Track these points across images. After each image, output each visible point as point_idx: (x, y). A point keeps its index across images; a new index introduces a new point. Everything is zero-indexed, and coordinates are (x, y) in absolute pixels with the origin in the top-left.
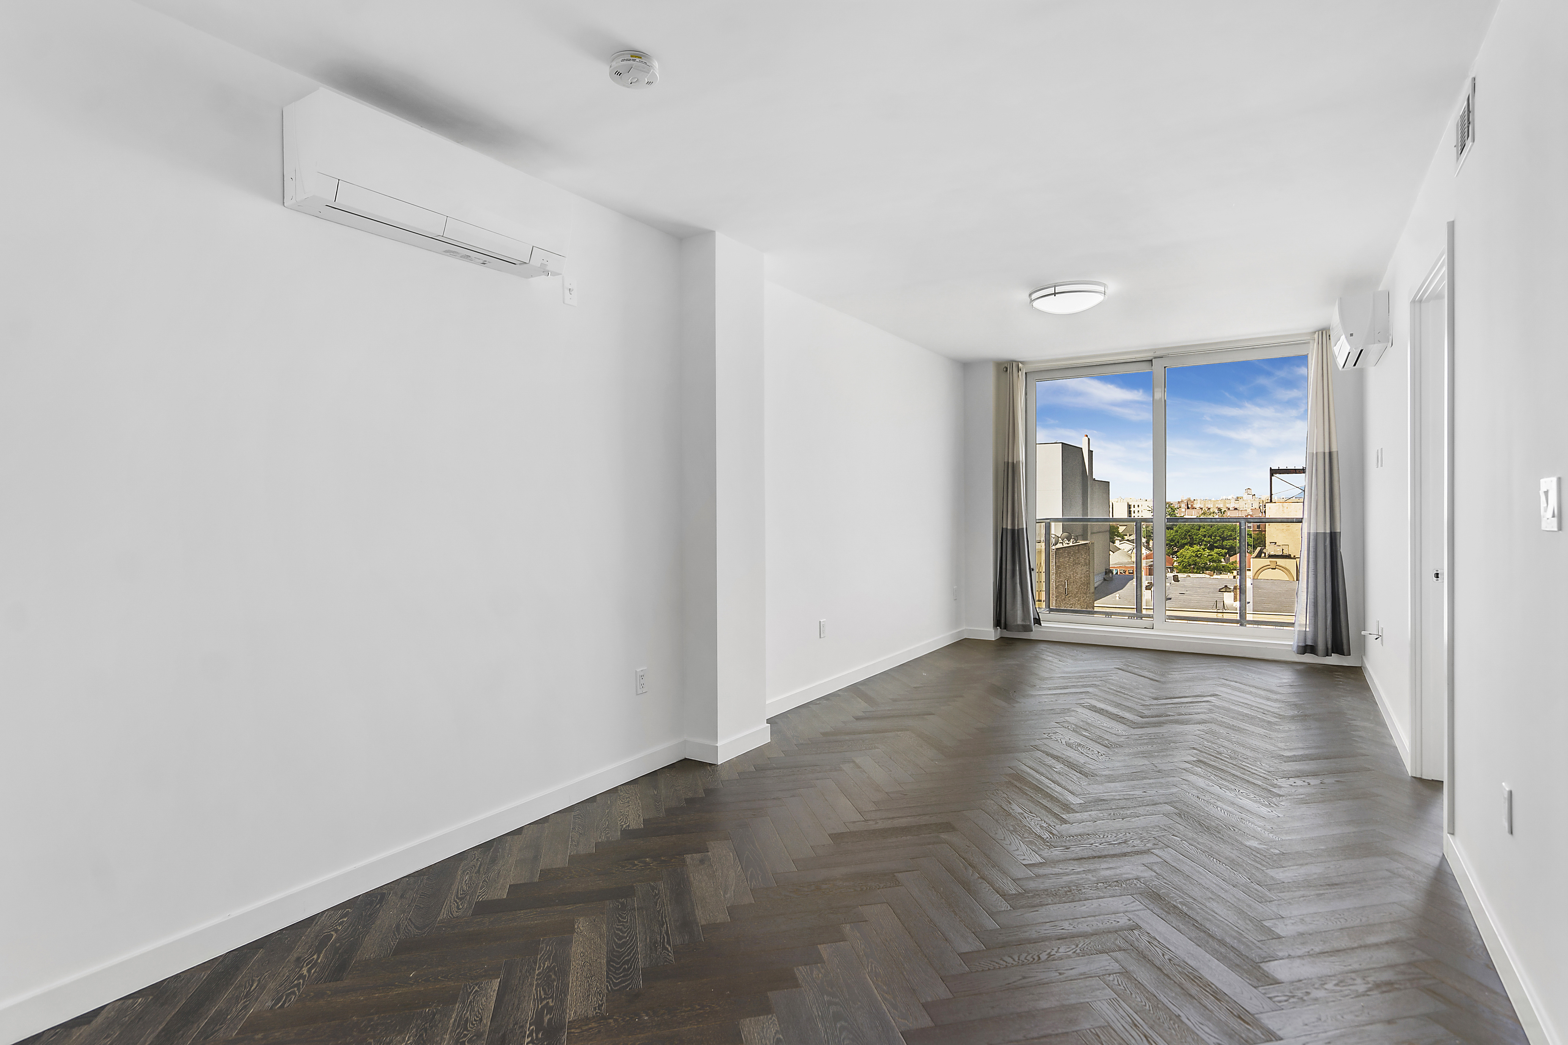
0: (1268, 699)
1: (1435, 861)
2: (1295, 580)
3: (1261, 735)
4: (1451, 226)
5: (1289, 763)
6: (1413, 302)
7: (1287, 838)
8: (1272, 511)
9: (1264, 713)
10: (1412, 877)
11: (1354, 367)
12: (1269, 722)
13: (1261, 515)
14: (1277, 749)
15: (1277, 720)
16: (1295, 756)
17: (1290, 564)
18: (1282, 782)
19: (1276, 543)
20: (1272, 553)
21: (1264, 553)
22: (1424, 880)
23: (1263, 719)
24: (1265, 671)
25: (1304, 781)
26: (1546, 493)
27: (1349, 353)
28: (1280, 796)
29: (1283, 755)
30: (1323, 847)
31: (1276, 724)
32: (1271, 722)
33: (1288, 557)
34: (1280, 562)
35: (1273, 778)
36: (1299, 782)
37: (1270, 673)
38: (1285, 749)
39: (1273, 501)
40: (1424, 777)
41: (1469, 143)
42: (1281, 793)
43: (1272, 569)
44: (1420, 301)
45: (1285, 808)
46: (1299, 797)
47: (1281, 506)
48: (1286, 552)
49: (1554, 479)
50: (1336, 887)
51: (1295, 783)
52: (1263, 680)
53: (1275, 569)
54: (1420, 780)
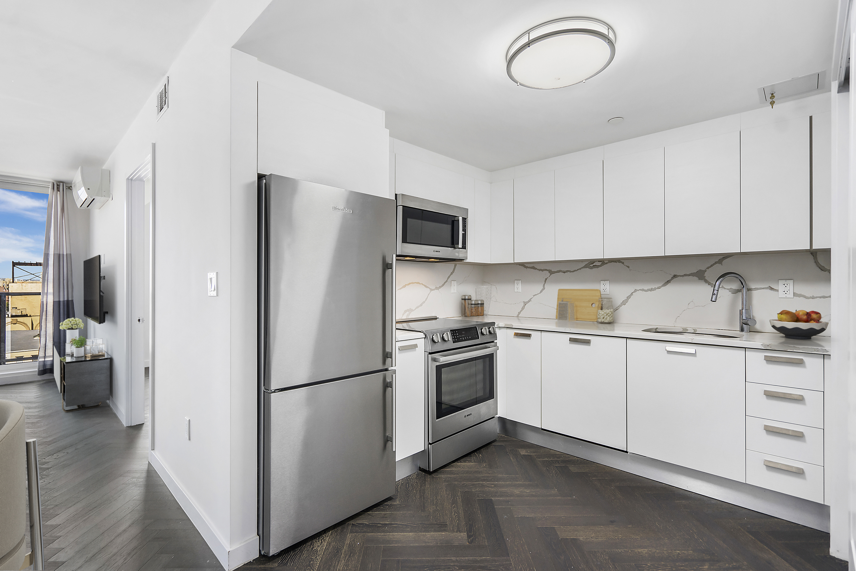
0: (29, 408)
1: (145, 467)
2: (31, 329)
3: (28, 433)
4: (154, 145)
5: (52, 445)
6: (128, 179)
7: (58, 494)
8: (13, 288)
9: (28, 418)
10: (136, 481)
11: (87, 208)
12: (32, 423)
13: (5, 291)
14: (41, 439)
15: (39, 420)
16: (54, 439)
17: (27, 320)
18: (47, 459)
19: (16, 308)
20: (14, 314)
21: (7, 314)
22: (142, 480)
23: (28, 422)
24: (25, 390)
25: (64, 453)
26: (211, 279)
27: (86, 199)
28: (48, 469)
29: (46, 441)
30: (83, 489)
31: (38, 423)
32: (34, 422)
33: (26, 316)
34: (19, 319)
35: (42, 458)
36: (61, 454)
37: (28, 390)
38: (47, 437)
39: (14, 282)
40: (132, 425)
41: (165, 107)
42: (49, 466)
43: (14, 324)
44: (132, 180)
45: (53, 475)
46: (62, 464)
47: (21, 285)
48: (24, 313)
49: (215, 273)
50: (95, 509)
51: (58, 456)
52: (23, 396)
53: (16, 324)
54: (131, 427)
